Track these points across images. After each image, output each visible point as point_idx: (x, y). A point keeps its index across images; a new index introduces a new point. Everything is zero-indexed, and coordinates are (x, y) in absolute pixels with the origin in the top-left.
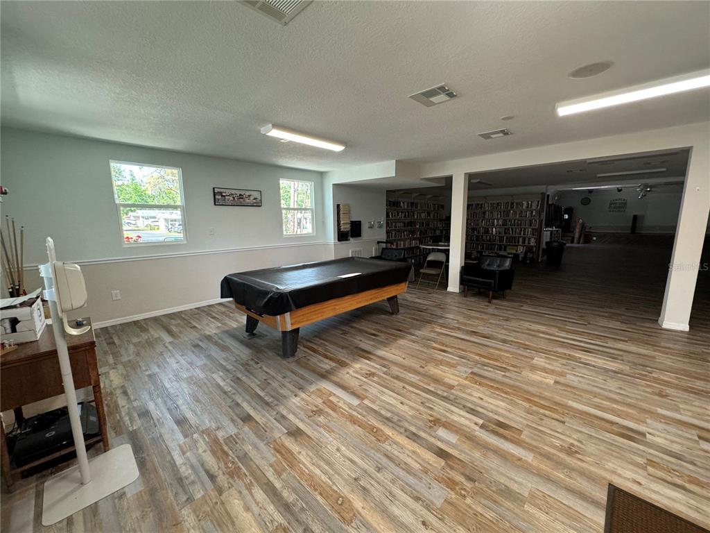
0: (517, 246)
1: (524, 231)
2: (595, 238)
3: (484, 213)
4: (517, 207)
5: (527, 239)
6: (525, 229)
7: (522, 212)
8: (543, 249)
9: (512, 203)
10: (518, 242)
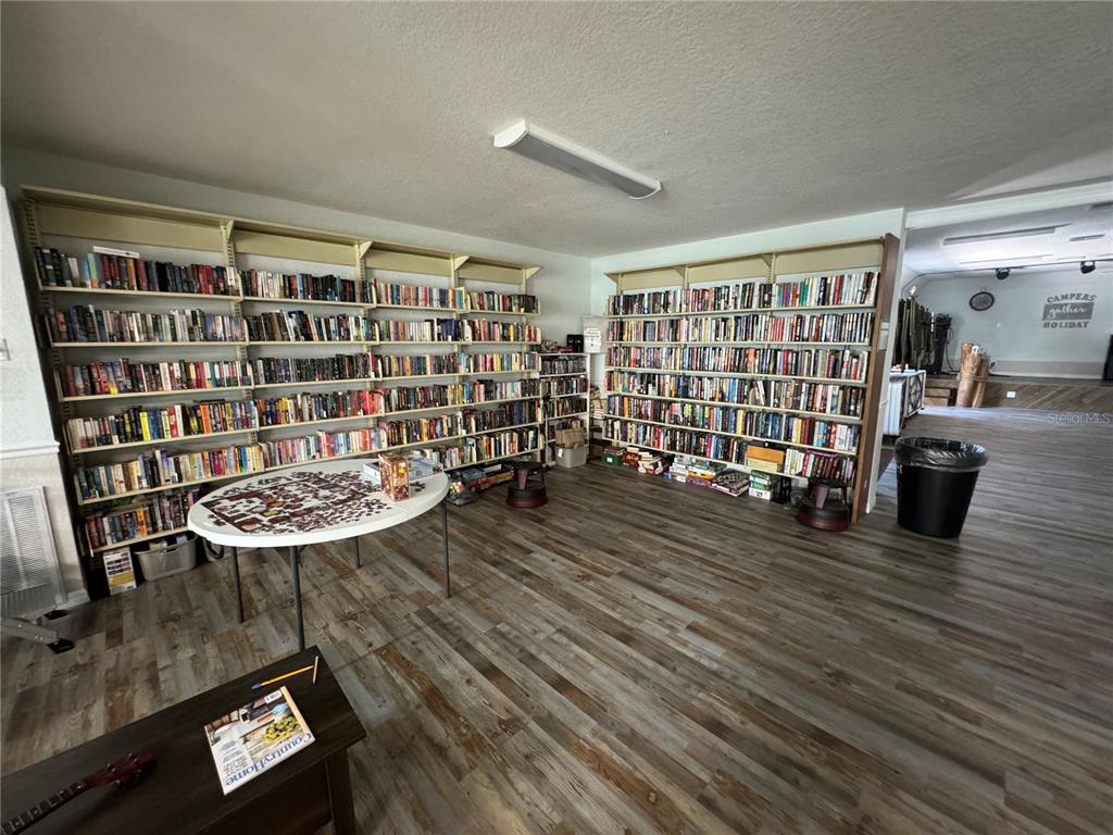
0: (783, 448)
1: (812, 392)
2: (1011, 394)
3: (674, 324)
4: (785, 301)
5: (819, 428)
6: (813, 386)
7: (801, 318)
8: (888, 439)
9: (766, 288)
10: (788, 437)
